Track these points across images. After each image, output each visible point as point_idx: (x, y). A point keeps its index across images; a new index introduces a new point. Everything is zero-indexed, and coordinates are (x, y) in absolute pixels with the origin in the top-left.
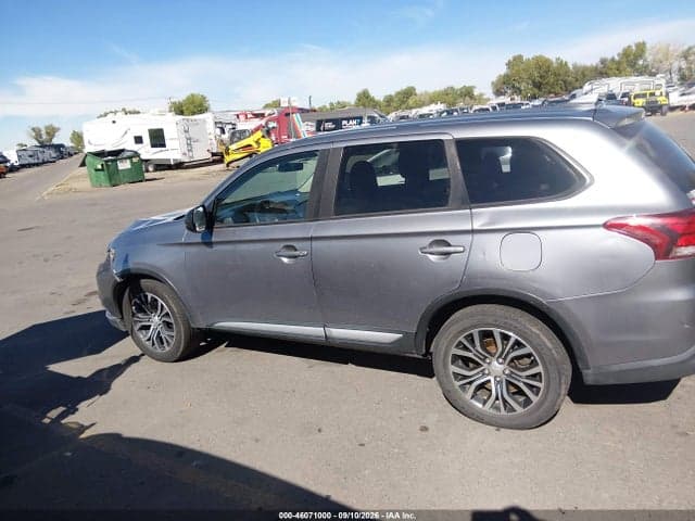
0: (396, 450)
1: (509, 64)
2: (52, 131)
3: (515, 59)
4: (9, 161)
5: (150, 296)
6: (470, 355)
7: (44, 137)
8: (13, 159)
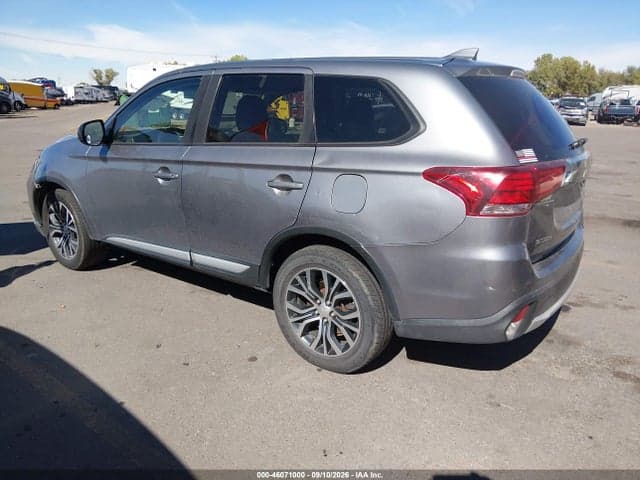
0: (213, 374)
1: (538, 61)
2: (111, 75)
3: (544, 57)
4: (66, 95)
5: (61, 204)
6: (303, 294)
7: (104, 79)
8: (70, 94)
